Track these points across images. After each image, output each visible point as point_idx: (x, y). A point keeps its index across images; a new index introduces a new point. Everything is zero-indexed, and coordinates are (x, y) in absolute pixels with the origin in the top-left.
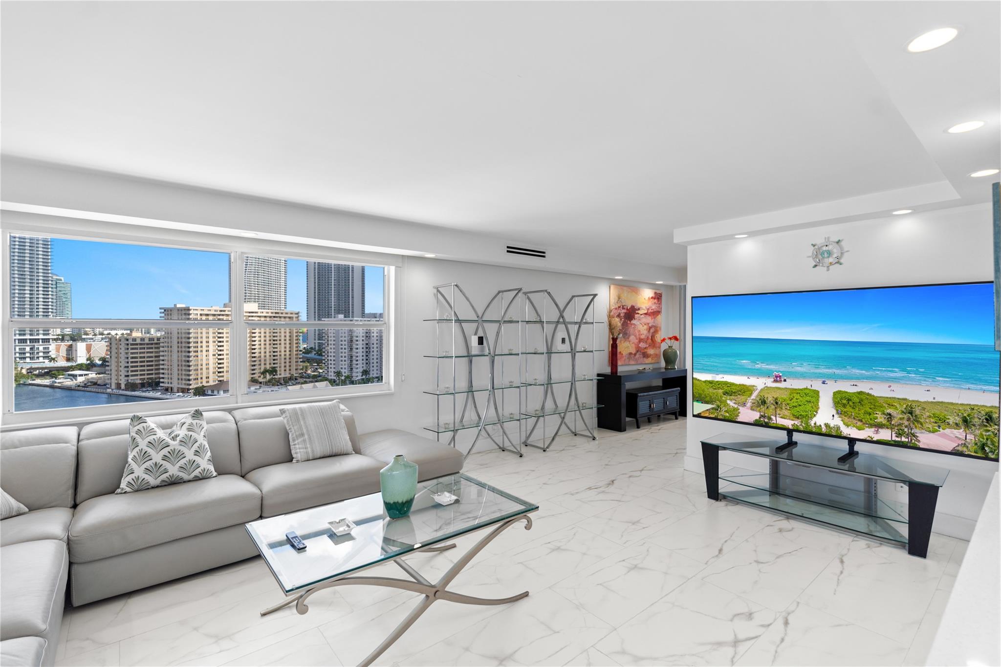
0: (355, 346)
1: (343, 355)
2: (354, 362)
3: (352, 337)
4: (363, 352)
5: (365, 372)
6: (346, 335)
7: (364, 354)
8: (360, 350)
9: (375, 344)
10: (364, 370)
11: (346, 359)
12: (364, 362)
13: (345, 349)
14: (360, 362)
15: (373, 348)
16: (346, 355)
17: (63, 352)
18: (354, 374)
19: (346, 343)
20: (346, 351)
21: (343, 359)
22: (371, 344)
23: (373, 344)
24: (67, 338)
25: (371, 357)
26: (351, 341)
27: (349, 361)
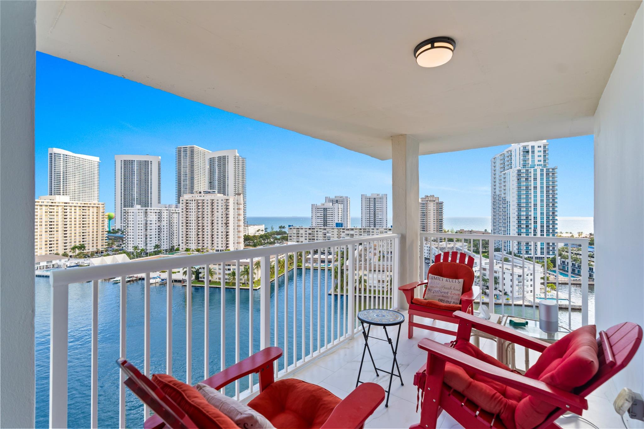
0: (149, 228)
1: (140, 234)
2: (148, 239)
3: (147, 221)
4: (156, 232)
5: (157, 246)
6: (142, 220)
7: (157, 233)
8: (153, 231)
9: (165, 226)
10: (156, 245)
11: (142, 237)
12: (157, 239)
13: (141, 230)
15: (164, 229)
16: (142, 234)
18: (148, 248)
19: (142, 225)
21: (140, 237)
23: (164, 226)
25: (162, 235)
26: (146, 224)
27: (145, 239)
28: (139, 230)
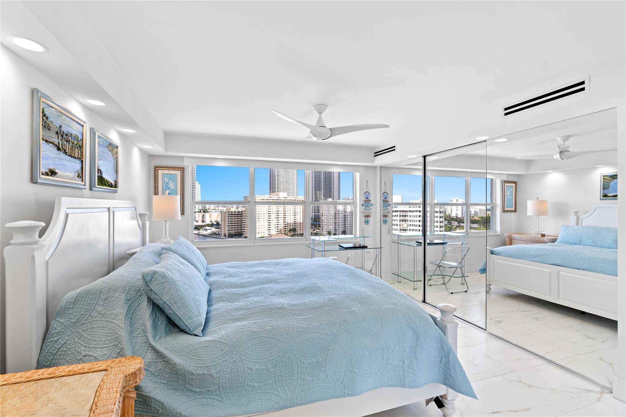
0: (337, 217)
1: (331, 222)
2: (337, 226)
3: (336, 211)
4: (342, 220)
8: (341, 219)
9: (349, 215)
10: (343, 231)
11: (333, 224)
12: (343, 226)
14: (341, 226)
15: (348, 218)
16: (333, 222)
17: (201, 219)
18: (337, 233)
19: (333, 215)
20: (333, 219)
21: (331, 224)
22: (347, 216)
23: (348, 216)
24: (202, 211)
25: (347, 223)
26: (336, 214)
27: (335, 226)
28: (330, 218)
